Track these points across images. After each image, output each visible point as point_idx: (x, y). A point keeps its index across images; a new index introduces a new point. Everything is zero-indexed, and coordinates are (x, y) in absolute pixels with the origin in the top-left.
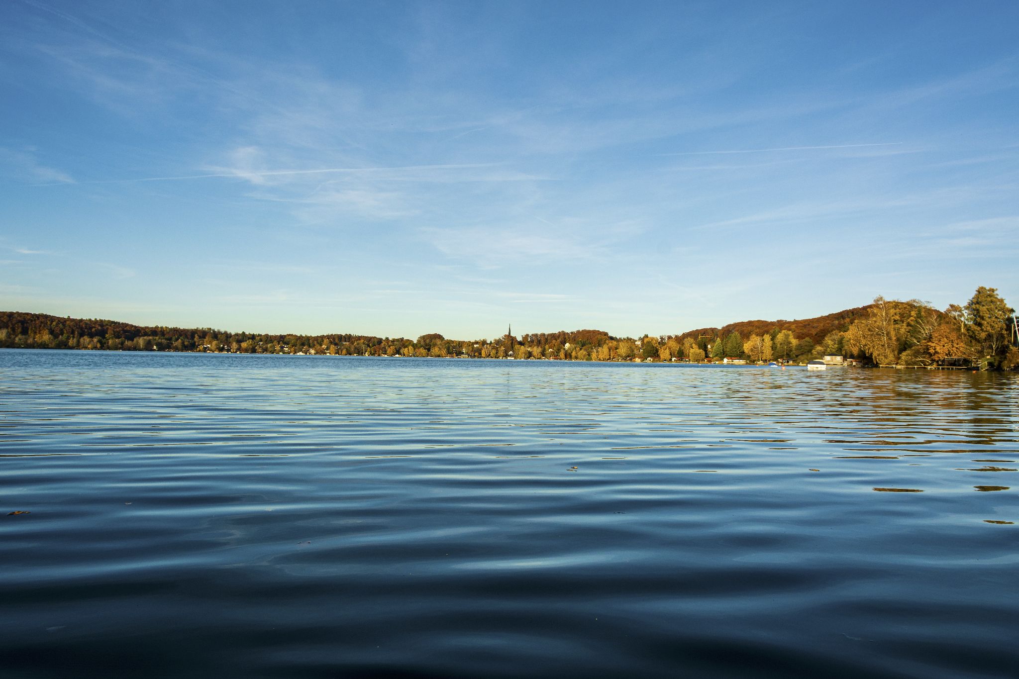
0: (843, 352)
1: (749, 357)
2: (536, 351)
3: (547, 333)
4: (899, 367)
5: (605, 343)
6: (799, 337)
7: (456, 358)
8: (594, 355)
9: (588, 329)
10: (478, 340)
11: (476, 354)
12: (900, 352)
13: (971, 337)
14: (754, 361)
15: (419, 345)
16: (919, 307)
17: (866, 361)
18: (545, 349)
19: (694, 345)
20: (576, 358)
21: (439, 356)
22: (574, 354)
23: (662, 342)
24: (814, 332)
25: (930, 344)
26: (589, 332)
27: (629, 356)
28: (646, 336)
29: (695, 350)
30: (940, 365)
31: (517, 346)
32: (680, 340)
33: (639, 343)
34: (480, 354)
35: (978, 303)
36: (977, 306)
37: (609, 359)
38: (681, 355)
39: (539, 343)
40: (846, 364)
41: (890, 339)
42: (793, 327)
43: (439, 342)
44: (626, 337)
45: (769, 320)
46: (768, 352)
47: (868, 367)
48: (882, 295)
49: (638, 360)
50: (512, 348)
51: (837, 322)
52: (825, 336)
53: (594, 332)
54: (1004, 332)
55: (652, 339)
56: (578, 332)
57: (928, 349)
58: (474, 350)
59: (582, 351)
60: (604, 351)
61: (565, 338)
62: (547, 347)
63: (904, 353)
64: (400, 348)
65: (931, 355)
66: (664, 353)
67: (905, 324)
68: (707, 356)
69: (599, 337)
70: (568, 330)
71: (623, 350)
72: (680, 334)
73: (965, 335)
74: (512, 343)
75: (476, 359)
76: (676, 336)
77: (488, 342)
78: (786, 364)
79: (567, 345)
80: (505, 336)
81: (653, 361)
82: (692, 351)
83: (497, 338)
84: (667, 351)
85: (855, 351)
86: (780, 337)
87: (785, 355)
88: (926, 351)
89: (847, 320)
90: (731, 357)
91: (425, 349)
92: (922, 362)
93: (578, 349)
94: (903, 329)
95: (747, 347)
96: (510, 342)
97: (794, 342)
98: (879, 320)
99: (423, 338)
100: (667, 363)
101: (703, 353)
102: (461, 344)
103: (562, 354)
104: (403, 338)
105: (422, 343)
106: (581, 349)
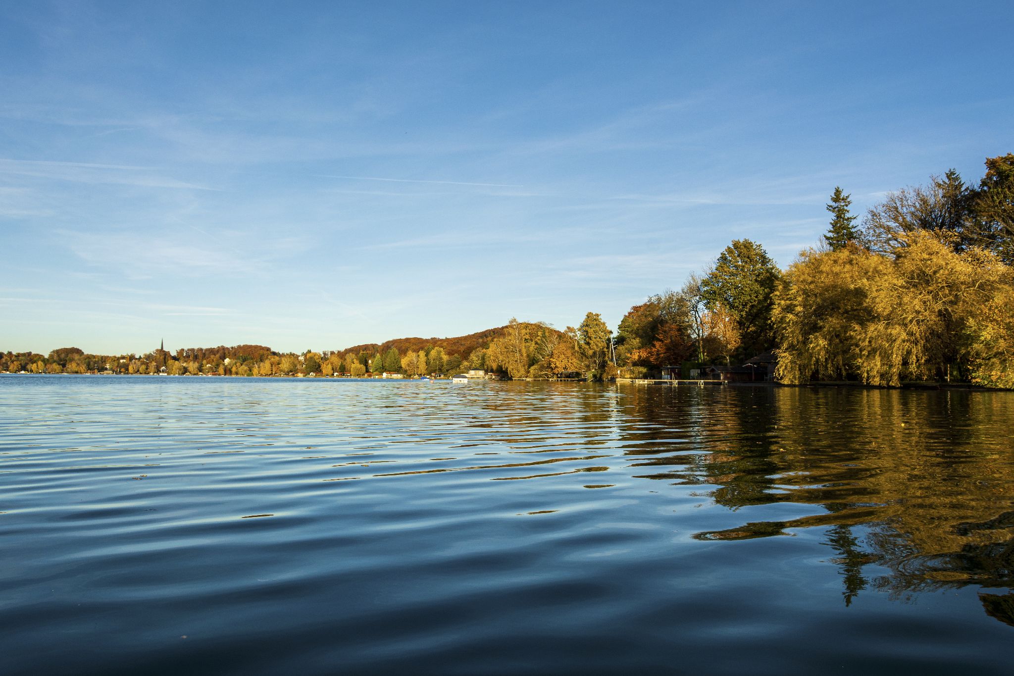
0: (485, 367)
1: (406, 371)
2: (192, 366)
3: (204, 347)
4: (528, 379)
5: (267, 358)
6: (450, 353)
7: (98, 375)
8: (255, 370)
9: (249, 344)
10: (125, 354)
11: (123, 370)
12: (529, 367)
13: (582, 354)
14: (410, 375)
15: (51, 361)
16: (544, 328)
17: (503, 374)
18: (202, 364)
19: (355, 360)
20: (237, 373)
21: (77, 372)
22: (234, 369)
23: (325, 358)
24: (462, 349)
25: (551, 359)
26: (250, 347)
27: (291, 372)
28: (309, 352)
29: (356, 365)
30: (559, 378)
31: (170, 362)
32: (342, 355)
33: (302, 358)
34: (127, 370)
35: (587, 325)
36: (587, 328)
37: (271, 374)
38: (343, 370)
39: (196, 358)
40: (487, 377)
41: (522, 355)
42: (445, 344)
43: (76, 357)
44: (288, 352)
45: (424, 337)
46: (423, 367)
47: (504, 380)
48: (515, 317)
49: (300, 375)
50: (165, 363)
51: (481, 340)
52: (471, 352)
53: (256, 347)
54: (605, 350)
55: (315, 354)
56: (239, 347)
57: (550, 364)
58: (120, 366)
59: (243, 366)
60: (266, 366)
61: (225, 353)
62: (204, 362)
63: (532, 368)
64: (27, 364)
65: (552, 369)
66: (327, 368)
67: (533, 343)
68: (367, 371)
69: (261, 352)
70: (228, 345)
71: (285, 365)
72: (342, 349)
73: (578, 352)
74: (165, 358)
75: (122, 375)
76: (339, 352)
77: (137, 357)
78: (438, 378)
79: (227, 361)
80: (157, 350)
81: (316, 375)
82: (353, 366)
83: (148, 353)
84: (330, 366)
85: (495, 367)
86: (433, 353)
87: (438, 370)
88: (549, 367)
89: (489, 338)
90: (389, 371)
91: (59, 364)
92: (546, 375)
93: (238, 364)
94: (532, 346)
95: (404, 362)
96: (162, 357)
97: (445, 358)
98: (513, 340)
99: (58, 352)
100: (329, 378)
101: (364, 368)
102: (104, 359)
103: (221, 370)
104: (31, 352)
105: (56, 358)
106: (242, 365)
